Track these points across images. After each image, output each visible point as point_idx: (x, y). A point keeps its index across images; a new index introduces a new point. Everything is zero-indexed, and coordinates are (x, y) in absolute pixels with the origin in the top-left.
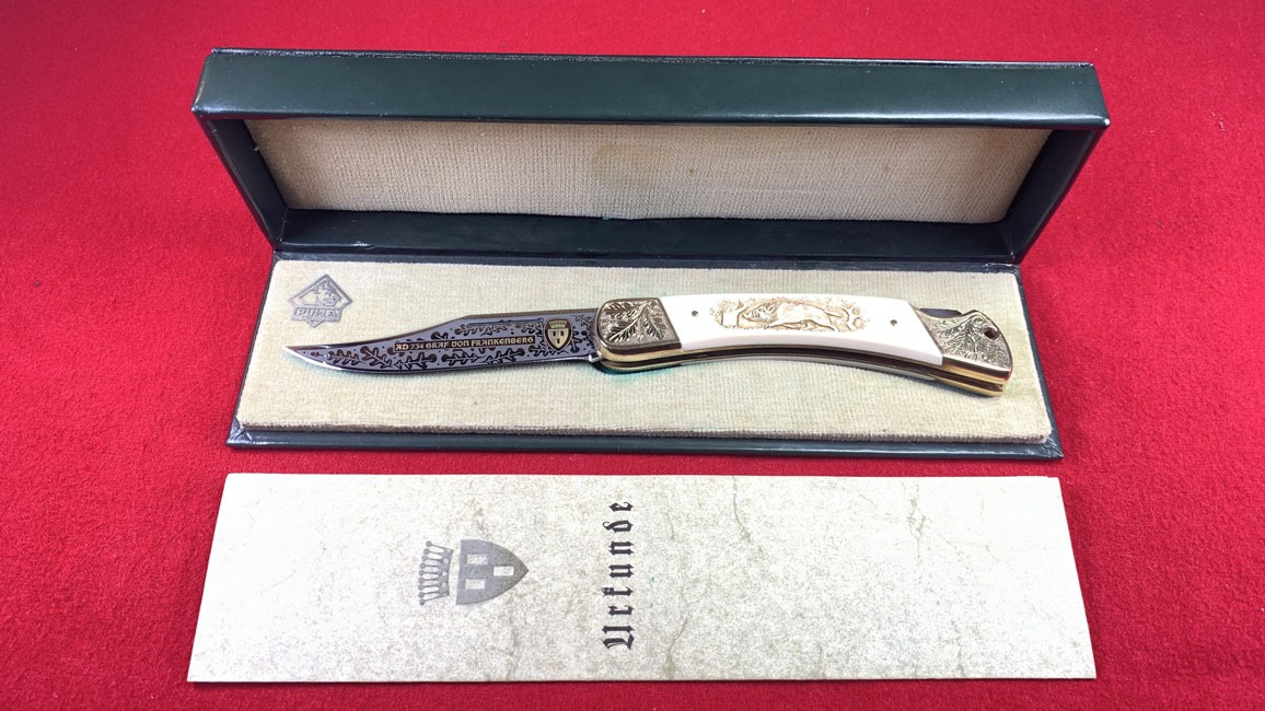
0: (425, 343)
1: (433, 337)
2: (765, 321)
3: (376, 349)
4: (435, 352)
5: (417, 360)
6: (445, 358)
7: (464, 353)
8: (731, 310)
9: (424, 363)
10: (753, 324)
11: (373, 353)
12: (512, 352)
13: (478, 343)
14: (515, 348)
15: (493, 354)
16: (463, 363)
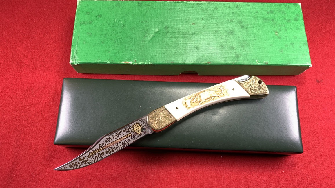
0: (98, 150)
1: (100, 147)
3: (84, 158)
4: (103, 151)
6: (107, 152)
7: (112, 148)
9: (101, 157)
10: (196, 104)
12: (126, 141)
13: (114, 142)
15: (121, 144)
16: (113, 152)
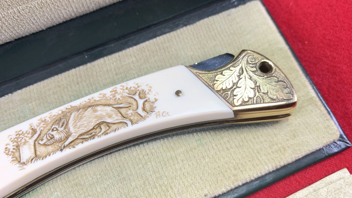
2: (60, 140)
8: (26, 142)
10: (50, 148)
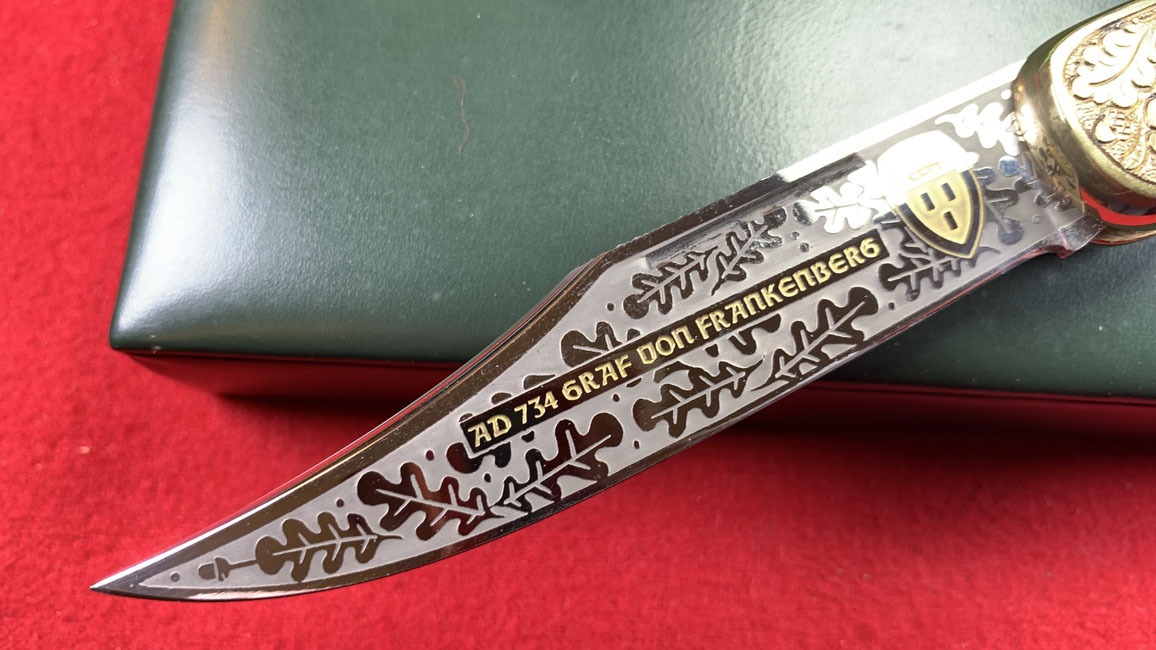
0: (556, 387)
1: (571, 356)
3: (408, 470)
4: (603, 405)
5: (564, 454)
6: (643, 414)
7: (695, 374)
9: (589, 459)
11: (405, 489)
12: (838, 313)
13: (718, 320)
14: (837, 295)
15: (783, 340)
16: (711, 412)
